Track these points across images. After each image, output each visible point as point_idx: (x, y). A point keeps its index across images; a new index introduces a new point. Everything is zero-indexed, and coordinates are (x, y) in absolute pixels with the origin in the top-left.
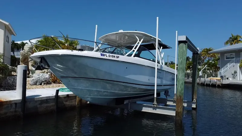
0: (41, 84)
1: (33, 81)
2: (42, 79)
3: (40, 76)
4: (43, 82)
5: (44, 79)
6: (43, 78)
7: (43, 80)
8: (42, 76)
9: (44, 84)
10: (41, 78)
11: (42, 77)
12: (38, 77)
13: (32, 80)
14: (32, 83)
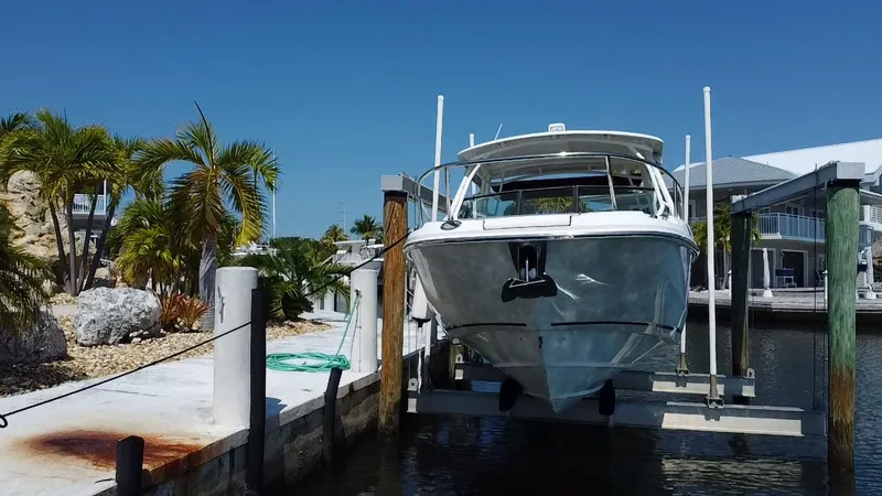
0: (126, 340)
1: (92, 325)
2: (130, 315)
3: (120, 303)
4: (134, 328)
5: (138, 315)
6: (135, 310)
7: (135, 321)
8: (125, 301)
9: (143, 338)
10: (124, 310)
11: (128, 306)
12: (111, 306)
13: (90, 323)
14: (91, 336)
